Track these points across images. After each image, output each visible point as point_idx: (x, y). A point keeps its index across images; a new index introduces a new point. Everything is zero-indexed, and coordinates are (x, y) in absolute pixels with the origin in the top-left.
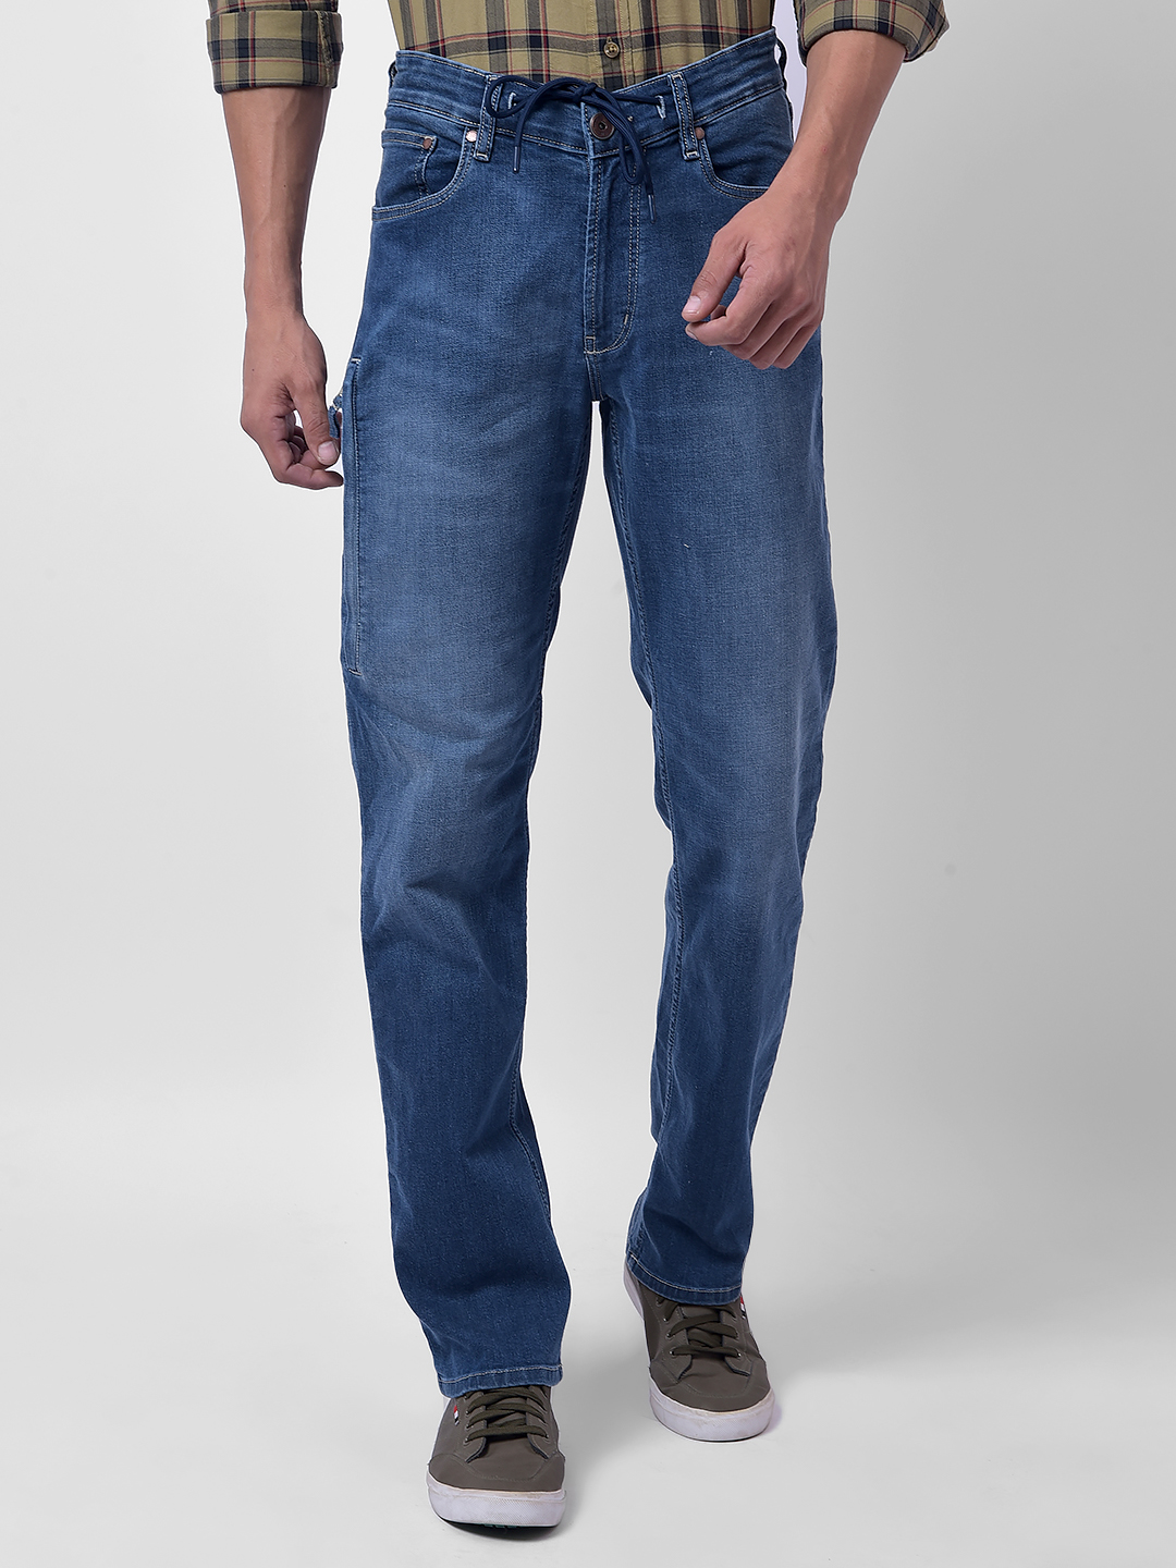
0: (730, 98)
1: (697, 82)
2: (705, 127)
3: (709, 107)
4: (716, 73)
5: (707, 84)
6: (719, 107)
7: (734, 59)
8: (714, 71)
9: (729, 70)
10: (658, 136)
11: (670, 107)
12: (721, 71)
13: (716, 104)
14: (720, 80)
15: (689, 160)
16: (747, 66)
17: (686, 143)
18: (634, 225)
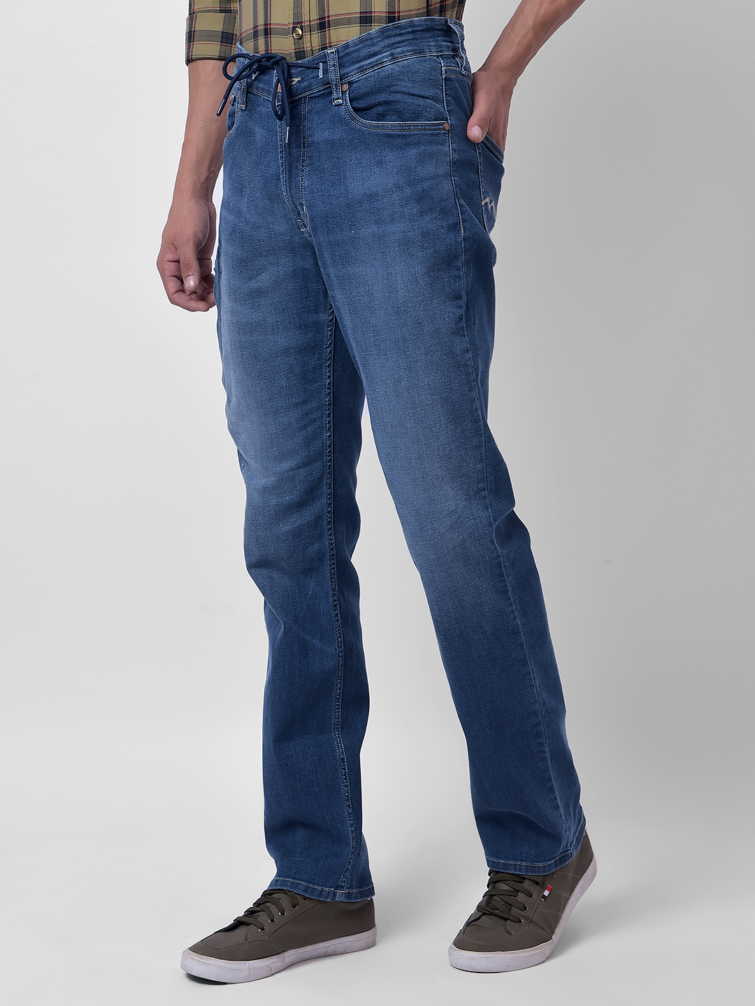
0: (370, 64)
1: (347, 54)
2: (350, 83)
3: (353, 70)
4: (362, 48)
5: (354, 55)
6: (361, 70)
7: (377, 37)
8: (360, 46)
9: (373, 45)
10: (317, 90)
11: (326, 71)
12: (366, 46)
13: (358, 68)
14: (364, 52)
15: (336, 106)
16: (387, 42)
17: (335, 95)
18: (304, 147)
